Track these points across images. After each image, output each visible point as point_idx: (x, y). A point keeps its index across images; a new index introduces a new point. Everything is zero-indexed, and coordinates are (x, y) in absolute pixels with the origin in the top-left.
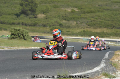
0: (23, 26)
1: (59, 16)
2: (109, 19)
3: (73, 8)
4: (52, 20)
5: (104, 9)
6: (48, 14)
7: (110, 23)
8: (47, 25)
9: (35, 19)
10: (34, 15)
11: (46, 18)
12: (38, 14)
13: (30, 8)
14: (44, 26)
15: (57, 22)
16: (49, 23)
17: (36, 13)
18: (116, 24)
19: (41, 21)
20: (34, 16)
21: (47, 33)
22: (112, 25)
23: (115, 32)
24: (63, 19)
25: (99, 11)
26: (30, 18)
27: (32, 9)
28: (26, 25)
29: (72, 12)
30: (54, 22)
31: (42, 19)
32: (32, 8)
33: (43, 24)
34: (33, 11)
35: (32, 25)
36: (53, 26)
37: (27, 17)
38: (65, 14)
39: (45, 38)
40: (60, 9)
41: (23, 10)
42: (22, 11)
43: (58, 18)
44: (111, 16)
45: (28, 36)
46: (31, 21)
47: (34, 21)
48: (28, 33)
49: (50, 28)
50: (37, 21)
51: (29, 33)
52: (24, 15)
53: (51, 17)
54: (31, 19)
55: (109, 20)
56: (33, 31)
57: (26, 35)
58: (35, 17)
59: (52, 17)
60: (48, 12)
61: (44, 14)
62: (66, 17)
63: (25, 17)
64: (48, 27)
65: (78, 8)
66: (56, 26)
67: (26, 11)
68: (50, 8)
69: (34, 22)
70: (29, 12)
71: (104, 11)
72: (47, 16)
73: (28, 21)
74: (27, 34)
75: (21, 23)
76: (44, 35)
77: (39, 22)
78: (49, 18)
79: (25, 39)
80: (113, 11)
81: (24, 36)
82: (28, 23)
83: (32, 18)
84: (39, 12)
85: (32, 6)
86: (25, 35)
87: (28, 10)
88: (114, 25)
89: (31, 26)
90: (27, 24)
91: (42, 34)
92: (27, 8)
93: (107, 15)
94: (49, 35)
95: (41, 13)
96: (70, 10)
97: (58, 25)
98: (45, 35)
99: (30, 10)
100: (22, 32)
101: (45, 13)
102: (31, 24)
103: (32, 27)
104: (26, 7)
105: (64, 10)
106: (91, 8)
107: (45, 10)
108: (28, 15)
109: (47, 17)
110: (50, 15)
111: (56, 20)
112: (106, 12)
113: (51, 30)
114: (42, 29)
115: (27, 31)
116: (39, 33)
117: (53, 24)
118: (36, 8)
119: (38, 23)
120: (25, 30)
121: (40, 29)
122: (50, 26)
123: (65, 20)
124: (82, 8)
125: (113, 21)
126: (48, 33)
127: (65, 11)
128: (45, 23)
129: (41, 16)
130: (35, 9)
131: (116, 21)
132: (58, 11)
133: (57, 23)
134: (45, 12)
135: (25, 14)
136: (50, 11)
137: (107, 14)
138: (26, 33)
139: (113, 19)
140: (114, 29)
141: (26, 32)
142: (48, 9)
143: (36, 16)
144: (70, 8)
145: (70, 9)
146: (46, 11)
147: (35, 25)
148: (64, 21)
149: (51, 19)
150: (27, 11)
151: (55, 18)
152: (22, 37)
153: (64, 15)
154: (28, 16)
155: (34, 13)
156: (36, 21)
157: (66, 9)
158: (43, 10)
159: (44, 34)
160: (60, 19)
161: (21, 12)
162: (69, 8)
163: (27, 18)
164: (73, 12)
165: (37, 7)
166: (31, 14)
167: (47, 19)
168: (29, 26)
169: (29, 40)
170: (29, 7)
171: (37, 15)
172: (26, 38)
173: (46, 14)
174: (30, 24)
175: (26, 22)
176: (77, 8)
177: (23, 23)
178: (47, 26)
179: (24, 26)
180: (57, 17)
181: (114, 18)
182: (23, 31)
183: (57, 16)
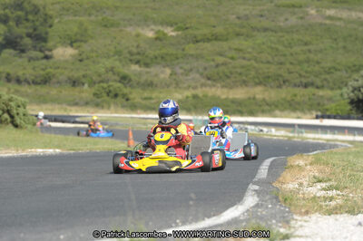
0: (10, 85)
1: (118, 53)
2: (270, 59)
3: (160, 28)
4: (99, 63)
5: (254, 29)
6: (86, 47)
7: (273, 69)
8: (84, 80)
9: (44, 61)
10: (41, 51)
11: (80, 58)
12: (55, 47)
13: (31, 31)
14: (74, 83)
15: (112, 69)
16: (88, 72)
17: (50, 44)
18: (290, 73)
19: (65, 68)
20: (41, 55)
21: (82, 106)
22: (280, 76)
23: (289, 98)
24: (131, 60)
25: (238, 35)
26: (30, 59)
27: (37, 32)
28: (18, 81)
29: (157, 39)
30: (103, 70)
31: (66, 61)
32: (35, 30)
33: (69, 79)
34: (39, 38)
35: (39, 80)
36: (102, 82)
37: (21, 57)
38: (138, 46)
39: (78, 119)
40: (121, 31)
41: (8, 34)
42: (6, 38)
43: (117, 57)
44: (277, 50)
45: (24, 115)
46: (34, 69)
47: (43, 70)
48: (25, 108)
49: (93, 90)
50: (51, 68)
51: (28, 107)
52: (11, 51)
53: (94, 54)
54: (32, 61)
55: (268, 62)
56: (42, 100)
57: (18, 114)
58: (47, 57)
59: (97, 56)
60: (86, 42)
61: (71, 45)
62: (139, 54)
63: (16, 58)
64: (86, 85)
65: (175, 27)
66: (110, 83)
67: (18, 40)
68: (90, 27)
69: (42, 72)
70: (27, 41)
71: (255, 33)
72: (83, 52)
73: (25, 69)
74: (21, 110)
75: (4, 75)
76: (73, 112)
77: (59, 70)
78: (88, 58)
79: (16, 126)
80: (280, 34)
81: (12, 117)
82: (24, 74)
83: (37, 59)
84: (59, 39)
85: (37, 23)
86: (15, 111)
87: (24, 35)
88: (286, 76)
89: (35, 83)
90: (22, 79)
91: (69, 108)
92: (21, 30)
93: (264, 47)
94: (88, 112)
95: (63, 44)
96: (151, 34)
97: (118, 78)
98: (77, 111)
99: (29, 35)
100: (7, 105)
101: (75, 45)
102: (33, 78)
103: (38, 87)
104: (17, 25)
105: (134, 33)
106: (214, 27)
107: (76, 35)
108: (23, 51)
109: (84, 56)
110: (92, 51)
111: (108, 63)
112: (260, 38)
113: (95, 94)
114: (68, 92)
115: (21, 99)
116: (57, 106)
117: (100, 76)
118: (49, 30)
119: (54, 75)
120: (15, 96)
121: (61, 92)
122: (92, 84)
123: (138, 62)
124: (188, 25)
125: (281, 63)
126: (87, 104)
127: (138, 35)
128: (76, 75)
129: (63, 53)
130: (47, 33)
131: (291, 63)
132: (115, 38)
133: (114, 74)
134: (76, 41)
135: (15, 50)
136: (92, 38)
137: (263, 43)
138: (19, 106)
139: (282, 59)
140: (284, 87)
141: (20, 104)
142: (86, 30)
143: (47, 53)
144: (153, 27)
145: (152, 30)
146: (78, 37)
147: (45, 81)
148: (135, 68)
149: (94, 62)
150: (22, 38)
151: (108, 57)
152: (6, 119)
153: (135, 50)
154: (24, 55)
155: (44, 44)
156: (49, 70)
157: (140, 30)
158: (68, 35)
159: (74, 108)
160: (120, 61)
161: (4, 42)
162: (148, 26)
163: (23, 61)
164: (160, 38)
165: (51, 26)
166: (35, 48)
167: (81, 61)
168: (29, 83)
169: (29, 126)
170: (26, 28)
171: (50, 50)
172: (18, 121)
173: (78, 47)
174: (30, 78)
175: (20, 73)
176: (172, 26)
177: (8, 74)
178: (83, 84)
179: (13, 86)
180: (113, 56)
181: (285, 55)
182: (10, 100)
183: (112, 54)
